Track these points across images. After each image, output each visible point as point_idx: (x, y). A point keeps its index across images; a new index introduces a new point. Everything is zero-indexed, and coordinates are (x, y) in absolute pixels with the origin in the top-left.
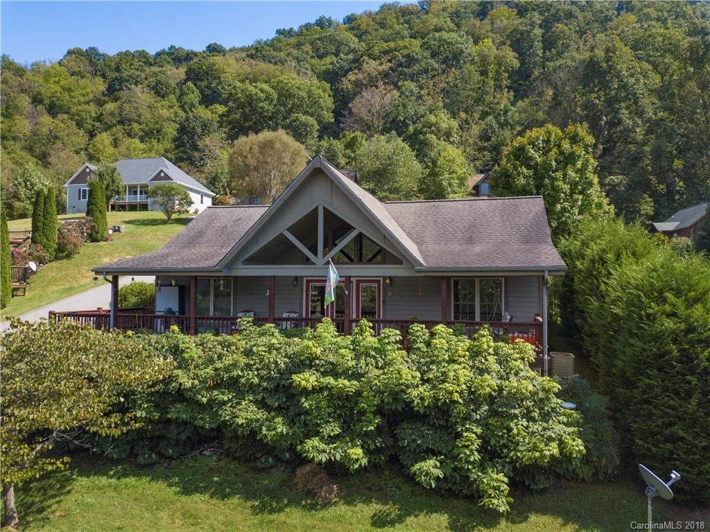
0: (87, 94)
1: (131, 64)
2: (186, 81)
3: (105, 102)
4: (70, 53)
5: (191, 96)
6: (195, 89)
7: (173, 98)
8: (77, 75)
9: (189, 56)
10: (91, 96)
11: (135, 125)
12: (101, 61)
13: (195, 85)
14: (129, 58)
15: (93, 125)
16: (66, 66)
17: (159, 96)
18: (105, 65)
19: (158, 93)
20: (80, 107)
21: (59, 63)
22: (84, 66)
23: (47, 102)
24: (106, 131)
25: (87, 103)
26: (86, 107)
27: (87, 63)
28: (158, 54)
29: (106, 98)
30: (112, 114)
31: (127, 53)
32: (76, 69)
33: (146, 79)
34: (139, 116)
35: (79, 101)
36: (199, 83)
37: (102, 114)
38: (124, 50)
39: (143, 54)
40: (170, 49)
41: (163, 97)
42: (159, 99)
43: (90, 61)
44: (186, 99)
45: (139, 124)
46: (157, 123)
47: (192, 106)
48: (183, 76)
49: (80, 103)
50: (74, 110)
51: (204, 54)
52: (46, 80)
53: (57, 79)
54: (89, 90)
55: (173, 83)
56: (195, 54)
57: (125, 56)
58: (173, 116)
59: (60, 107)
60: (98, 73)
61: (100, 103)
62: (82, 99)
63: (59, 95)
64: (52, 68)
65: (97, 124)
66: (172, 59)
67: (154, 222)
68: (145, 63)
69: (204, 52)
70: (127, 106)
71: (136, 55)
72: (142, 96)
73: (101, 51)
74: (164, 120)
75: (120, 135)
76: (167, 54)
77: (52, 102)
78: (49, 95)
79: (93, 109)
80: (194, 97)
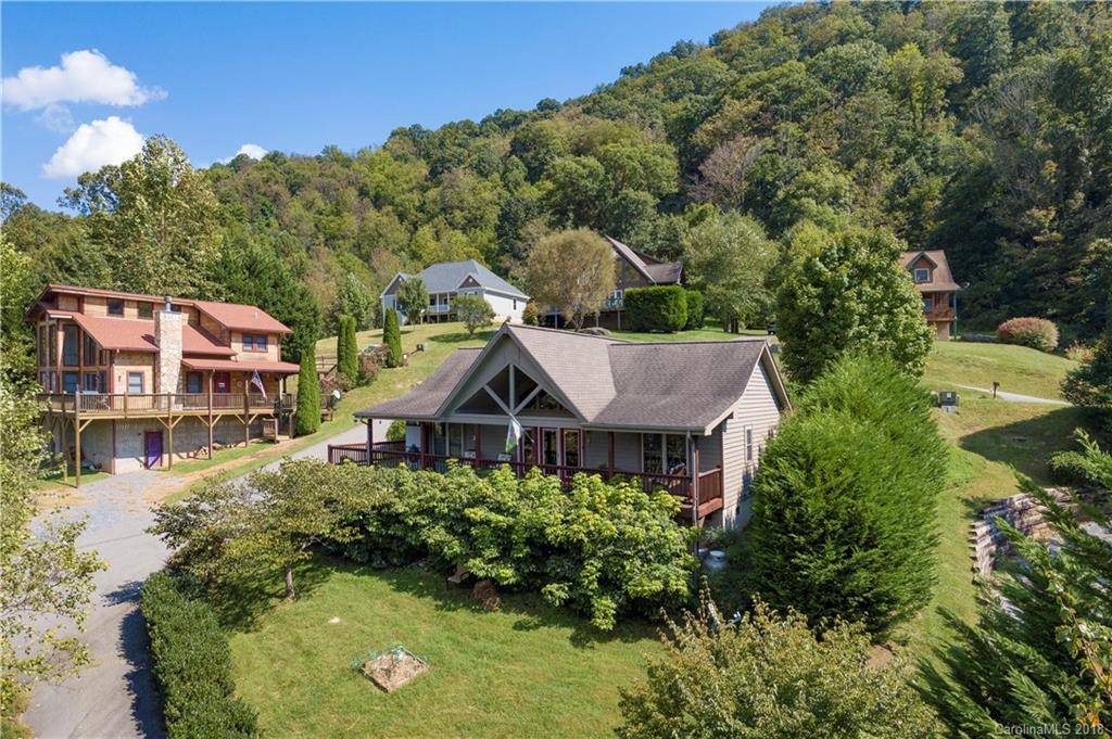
0: (411, 180)
1: (456, 138)
2: (512, 153)
3: (428, 188)
4: (394, 134)
5: (516, 172)
6: (520, 163)
7: (496, 176)
8: (401, 158)
9: (517, 120)
10: (414, 184)
11: (457, 213)
12: (425, 139)
13: (521, 157)
14: (453, 131)
15: (416, 216)
16: (391, 150)
17: (482, 176)
18: (430, 143)
19: (481, 173)
20: (403, 197)
21: (384, 147)
22: (408, 148)
23: (372, 193)
24: (427, 223)
25: (411, 190)
26: (409, 195)
27: (411, 143)
28: (484, 122)
29: (429, 183)
30: (434, 202)
31: (451, 125)
32: (400, 152)
33: (469, 156)
34: (461, 201)
35: (403, 189)
36: (525, 155)
37: (424, 203)
38: (447, 123)
39: (468, 124)
40: (496, 114)
41: (486, 176)
42: (483, 179)
43: (414, 141)
44: (510, 176)
45: (462, 211)
46: (479, 208)
47: (517, 184)
48: (508, 148)
49: (403, 192)
50: (397, 200)
51: (535, 114)
52: (372, 169)
53: (381, 166)
54: (412, 176)
55: (496, 159)
56: (525, 116)
57: (451, 129)
58: (496, 198)
59: (385, 198)
60: (422, 153)
61: (424, 189)
62: (405, 186)
63: (383, 184)
64: (377, 155)
65: (420, 215)
66: (500, 125)
67: (457, 338)
68: (469, 135)
69: (535, 111)
70: (449, 192)
71: (460, 126)
72: (464, 178)
73: (424, 128)
74: (487, 205)
75: (442, 226)
76: (494, 119)
77: (377, 193)
78: (374, 185)
79: (416, 197)
80: (519, 173)
